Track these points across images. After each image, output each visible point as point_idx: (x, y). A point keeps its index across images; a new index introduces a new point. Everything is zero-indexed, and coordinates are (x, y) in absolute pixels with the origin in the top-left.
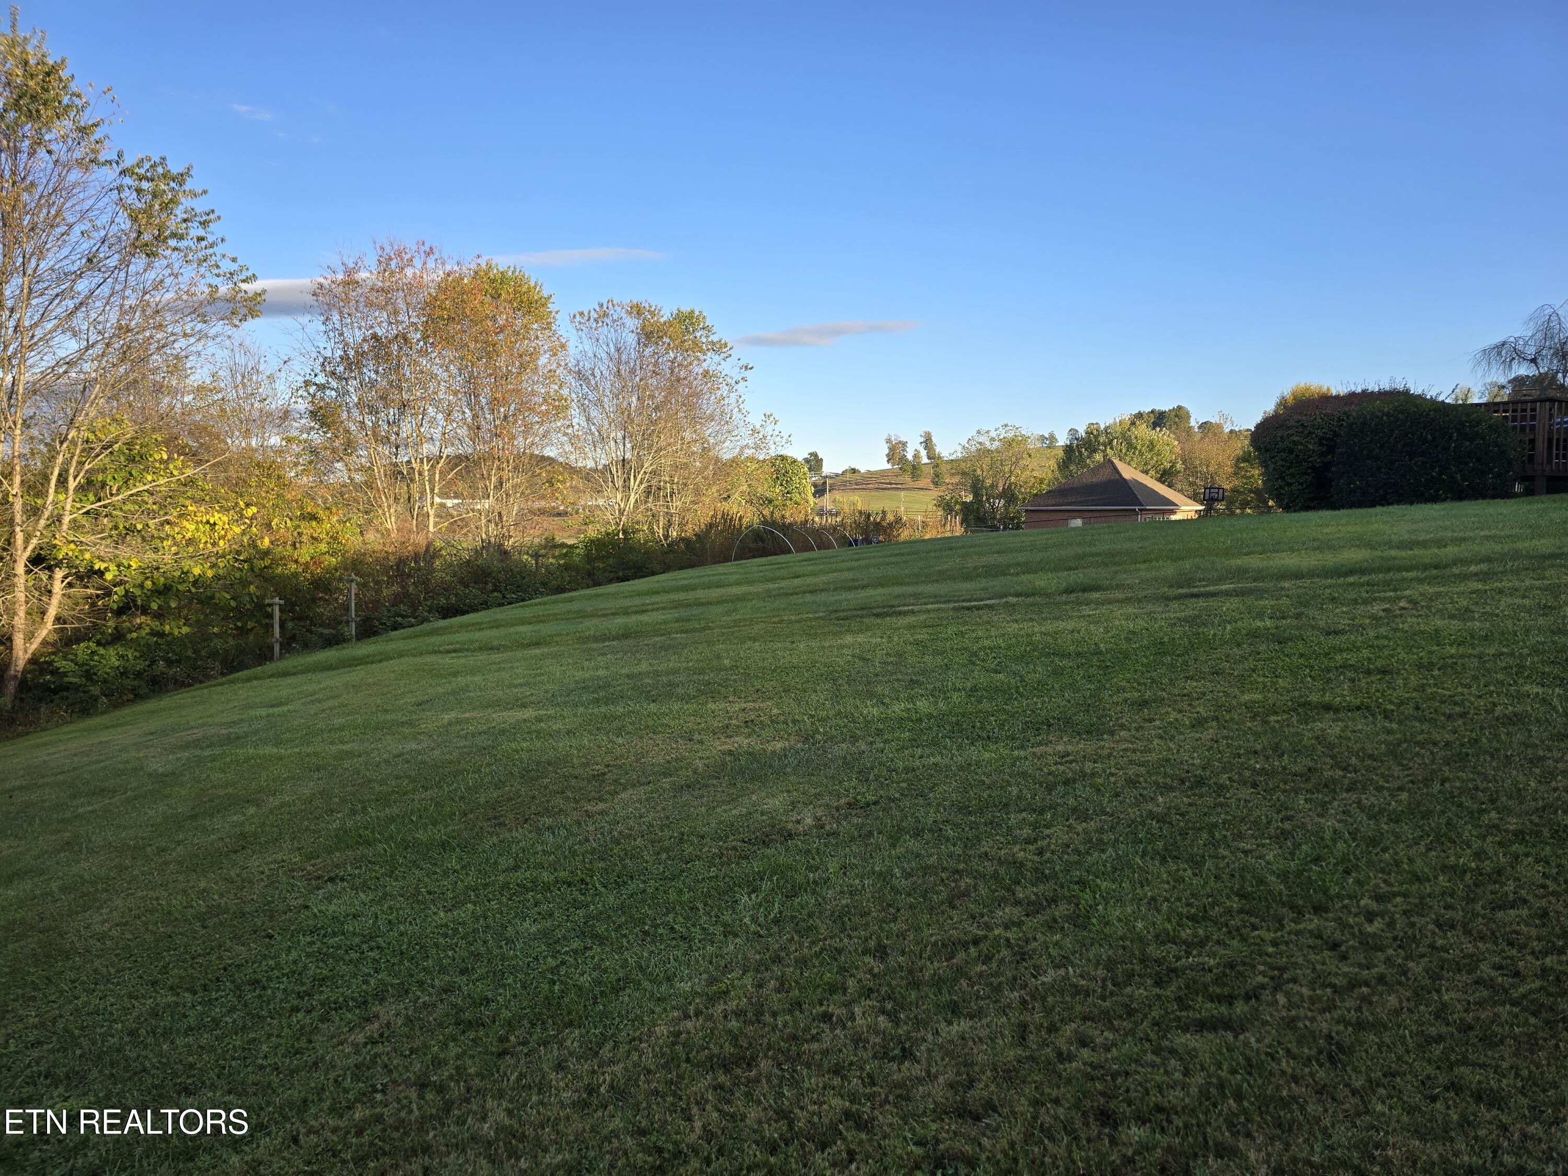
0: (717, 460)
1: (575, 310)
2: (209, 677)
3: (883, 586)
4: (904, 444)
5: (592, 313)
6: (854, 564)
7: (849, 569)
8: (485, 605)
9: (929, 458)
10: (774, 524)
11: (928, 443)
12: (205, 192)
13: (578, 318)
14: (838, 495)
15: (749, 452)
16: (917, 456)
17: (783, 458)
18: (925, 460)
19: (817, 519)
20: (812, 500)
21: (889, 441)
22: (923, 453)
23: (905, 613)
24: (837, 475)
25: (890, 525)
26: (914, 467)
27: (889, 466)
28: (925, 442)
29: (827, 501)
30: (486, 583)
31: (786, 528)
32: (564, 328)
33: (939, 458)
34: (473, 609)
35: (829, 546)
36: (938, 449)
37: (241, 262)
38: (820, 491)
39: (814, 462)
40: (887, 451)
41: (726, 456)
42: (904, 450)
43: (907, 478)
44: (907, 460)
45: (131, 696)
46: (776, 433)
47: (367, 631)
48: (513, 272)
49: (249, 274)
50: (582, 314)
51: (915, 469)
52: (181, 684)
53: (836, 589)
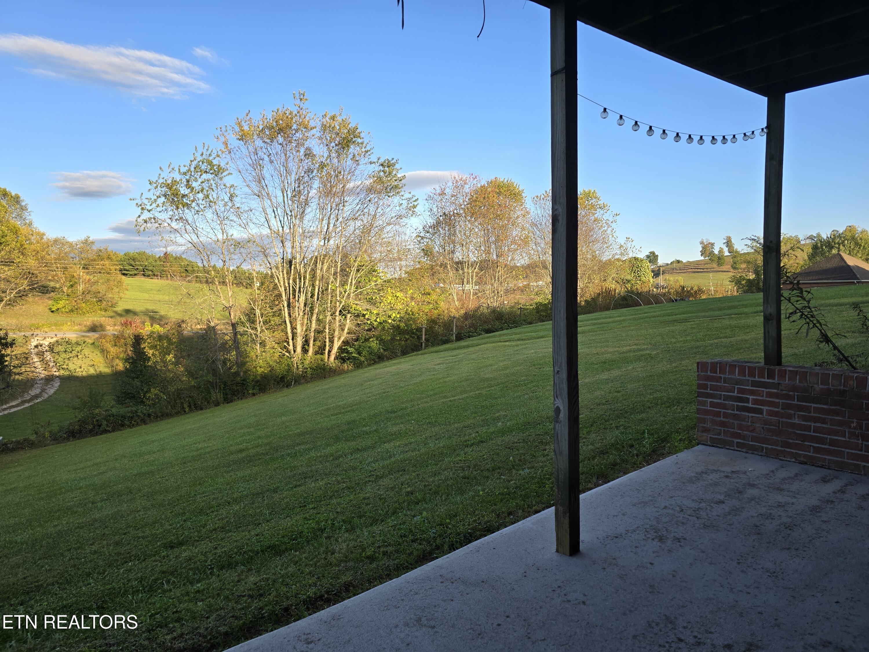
0: (601, 261)
1: (534, 195)
2: (397, 356)
3: (684, 314)
4: (713, 244)
5: (542, 195)
6: (673, 308)
7: (670, 310)
8: (502, 329)
9: (729, 252)
10: (632, 292)
11: (729, 243)
12: (401, 169)
13: (535, 198)
14: (667, 276)
15: (617, 257)
16: (721, 251)
17: (636, 259)
18: (727, 253)
19: (655, 290)
20: (652, 280)
21: (702, 243)
22: (726, 249)
23: (691, 322)
24: (667, 264)
25: (696, 292)
26: (719, 258)
27: (702, 258)
28: (727, 242)
29: (660, 280)
30: (502, 319)
31: (639, 294)
32: (529, 204)
33: (736, 252)
34: (497, 331)
35: (662, 302)
36: (735, 247)
37: (412, 193)
38: (656, 274)
39: (652, 257)
40: (701, 249)
41: (604, 258)
42: (713, 248)
43: (715, 265)
44: (714, 254)
45: (373, 362)
46: (633, 246)
47: (459, 338)
48: (507, 181)
49: (416, 198)
50: (537, 197)
51: (720, 259)
52: (389, 359)
53: (664, 316)
